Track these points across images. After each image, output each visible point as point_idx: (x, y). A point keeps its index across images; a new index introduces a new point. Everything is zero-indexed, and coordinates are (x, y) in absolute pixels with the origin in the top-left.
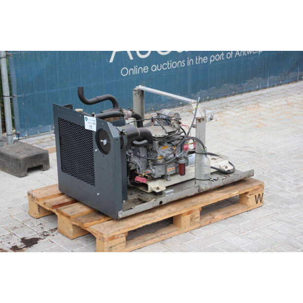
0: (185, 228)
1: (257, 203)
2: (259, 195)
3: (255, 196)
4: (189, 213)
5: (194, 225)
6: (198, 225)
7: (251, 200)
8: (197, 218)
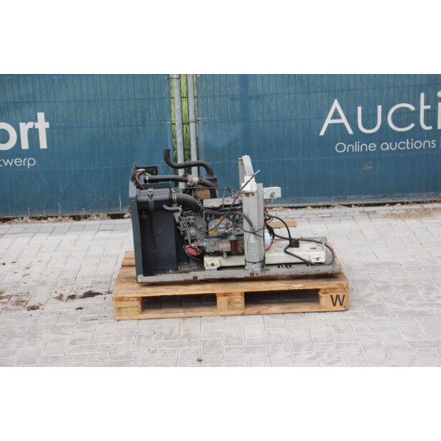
0: (221, 310)
1: (334, 305)
2: (338, 296)
3: (332, 296)
4: (225, 295)
5: (233, 310)
6: (240, 312)
7: (325, 300)
8: (238, 303)
